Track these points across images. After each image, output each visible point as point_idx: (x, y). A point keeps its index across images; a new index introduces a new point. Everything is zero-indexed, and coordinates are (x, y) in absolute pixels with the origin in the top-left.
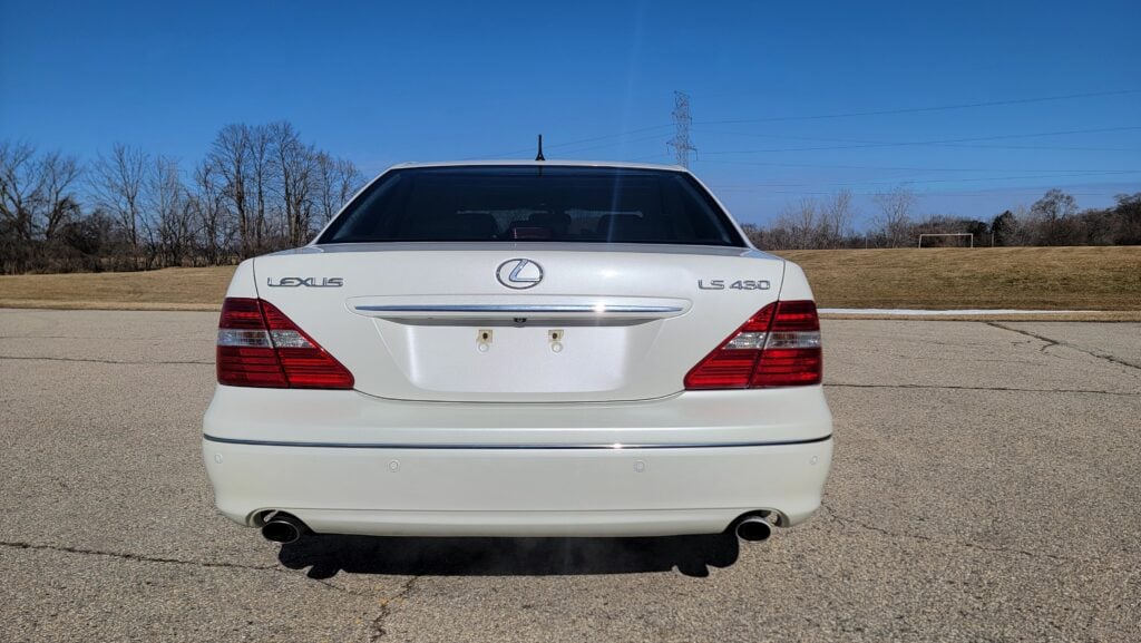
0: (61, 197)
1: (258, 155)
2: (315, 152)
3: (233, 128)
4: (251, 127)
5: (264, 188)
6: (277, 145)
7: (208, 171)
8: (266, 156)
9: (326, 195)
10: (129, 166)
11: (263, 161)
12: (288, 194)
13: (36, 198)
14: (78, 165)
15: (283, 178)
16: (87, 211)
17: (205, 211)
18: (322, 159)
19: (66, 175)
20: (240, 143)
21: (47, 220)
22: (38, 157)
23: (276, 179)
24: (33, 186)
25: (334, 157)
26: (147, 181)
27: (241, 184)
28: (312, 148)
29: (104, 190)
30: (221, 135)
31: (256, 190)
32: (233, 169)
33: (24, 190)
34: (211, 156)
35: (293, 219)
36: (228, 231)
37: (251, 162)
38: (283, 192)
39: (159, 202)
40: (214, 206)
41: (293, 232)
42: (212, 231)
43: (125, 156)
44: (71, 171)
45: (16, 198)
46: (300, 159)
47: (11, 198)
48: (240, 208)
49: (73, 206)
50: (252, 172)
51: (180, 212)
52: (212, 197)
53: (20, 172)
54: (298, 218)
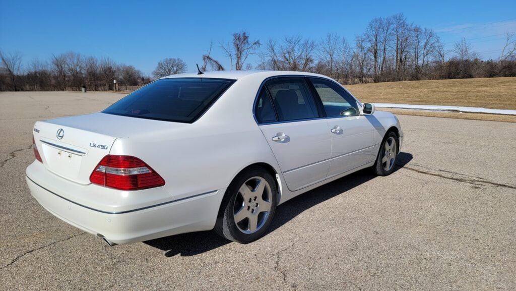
0: (308, 57)
1: (385, 31)
2: (413, 27)
3: (376, 21)
4: (384, 19)
5: (387, 47)
6: (395, 26)
7: (363, 41)
8: (389, 31)
9: (417, 47)
10: (332, 42)
11: (388, 34)
12: (397, 49)
13: (300, 57)
14: (315, 44)
15: (396, 41)
16: (316, 62)
17: (360, 59)
18: (417, 30)
19: (311, 48)
20: (379, 26)
21: (302, 66)
22: (302, 42)
23: (393, 42)
24: (299, 54)
25: (423, 28)
26: (338, 48)
27: (377, 46)
28: (412, 25)
29: (322, 53)
30: (371, 24)
31: (383, 48)
32: (374, 39)
33: (297, 54)
34: (365, 34)
35: (399, 60)
36: (368, 67)
37: (382, 35)
38: (395, 48)
39: (342, 57)
40: (364, 57)
41: (398, 67)
42: (362, 68)
43: (331, 38)
44: (312, 46)
45: (294, 58)
46: (406, 31)
47: (292, 58)
48: (375, 57)
49: (311, 61)
50: (382, 40)
51: (349, 60)
52: (363, 53)
53: (296, 49)
54: (401, 60)
